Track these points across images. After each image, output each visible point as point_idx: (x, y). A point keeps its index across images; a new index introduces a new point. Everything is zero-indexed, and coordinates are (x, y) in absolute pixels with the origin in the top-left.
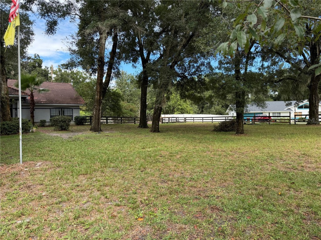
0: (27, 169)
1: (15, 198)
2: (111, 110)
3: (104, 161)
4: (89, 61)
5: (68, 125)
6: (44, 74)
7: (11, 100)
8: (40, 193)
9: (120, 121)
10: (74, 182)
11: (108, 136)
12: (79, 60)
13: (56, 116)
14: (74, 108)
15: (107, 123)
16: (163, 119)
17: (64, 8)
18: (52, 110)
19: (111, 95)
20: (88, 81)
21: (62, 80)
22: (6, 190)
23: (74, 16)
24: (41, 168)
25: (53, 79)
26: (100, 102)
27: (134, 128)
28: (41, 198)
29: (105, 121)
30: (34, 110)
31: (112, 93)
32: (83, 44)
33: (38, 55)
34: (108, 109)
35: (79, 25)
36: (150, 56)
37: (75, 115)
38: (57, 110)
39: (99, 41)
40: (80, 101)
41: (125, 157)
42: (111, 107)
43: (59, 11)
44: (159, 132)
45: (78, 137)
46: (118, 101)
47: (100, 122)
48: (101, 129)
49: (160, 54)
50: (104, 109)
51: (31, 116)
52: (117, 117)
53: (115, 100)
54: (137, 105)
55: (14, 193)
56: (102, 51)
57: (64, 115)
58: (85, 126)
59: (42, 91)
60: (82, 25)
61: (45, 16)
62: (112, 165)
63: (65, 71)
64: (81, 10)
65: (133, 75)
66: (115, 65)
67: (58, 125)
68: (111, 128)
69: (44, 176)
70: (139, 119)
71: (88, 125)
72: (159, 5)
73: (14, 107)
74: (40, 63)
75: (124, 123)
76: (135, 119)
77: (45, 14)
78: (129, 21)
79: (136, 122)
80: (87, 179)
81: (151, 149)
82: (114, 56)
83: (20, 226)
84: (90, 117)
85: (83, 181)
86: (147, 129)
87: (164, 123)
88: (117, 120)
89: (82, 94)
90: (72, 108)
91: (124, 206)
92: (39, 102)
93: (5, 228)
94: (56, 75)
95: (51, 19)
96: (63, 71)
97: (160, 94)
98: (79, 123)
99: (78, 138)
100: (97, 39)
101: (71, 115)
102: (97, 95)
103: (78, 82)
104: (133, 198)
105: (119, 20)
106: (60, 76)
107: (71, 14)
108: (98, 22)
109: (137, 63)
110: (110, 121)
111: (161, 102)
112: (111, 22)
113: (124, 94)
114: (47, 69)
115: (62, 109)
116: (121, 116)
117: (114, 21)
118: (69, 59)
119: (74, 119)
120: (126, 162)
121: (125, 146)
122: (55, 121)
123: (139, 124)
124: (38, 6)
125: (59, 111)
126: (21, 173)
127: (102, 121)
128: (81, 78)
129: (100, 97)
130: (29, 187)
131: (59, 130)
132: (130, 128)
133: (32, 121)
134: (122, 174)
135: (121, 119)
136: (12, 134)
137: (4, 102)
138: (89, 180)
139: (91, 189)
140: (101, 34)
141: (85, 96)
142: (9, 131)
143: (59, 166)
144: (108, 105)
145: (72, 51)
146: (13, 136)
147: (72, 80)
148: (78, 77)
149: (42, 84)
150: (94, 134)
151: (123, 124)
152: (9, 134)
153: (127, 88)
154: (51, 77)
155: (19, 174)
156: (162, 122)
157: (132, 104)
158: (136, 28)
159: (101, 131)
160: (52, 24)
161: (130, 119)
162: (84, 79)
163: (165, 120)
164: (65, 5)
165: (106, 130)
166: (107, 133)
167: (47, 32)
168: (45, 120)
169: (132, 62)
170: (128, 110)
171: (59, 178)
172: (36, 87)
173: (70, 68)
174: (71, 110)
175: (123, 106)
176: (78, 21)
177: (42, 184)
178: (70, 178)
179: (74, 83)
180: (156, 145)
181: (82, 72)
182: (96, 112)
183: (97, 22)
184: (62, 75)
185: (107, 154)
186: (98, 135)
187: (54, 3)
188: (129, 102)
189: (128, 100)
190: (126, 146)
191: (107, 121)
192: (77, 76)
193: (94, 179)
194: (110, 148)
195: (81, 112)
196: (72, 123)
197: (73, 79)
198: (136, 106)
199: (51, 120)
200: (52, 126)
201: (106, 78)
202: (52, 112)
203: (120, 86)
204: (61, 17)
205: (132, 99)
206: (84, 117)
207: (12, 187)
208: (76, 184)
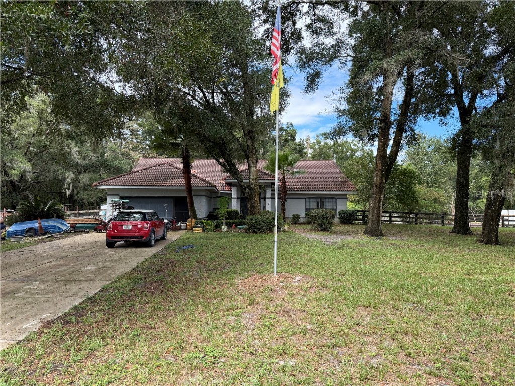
0: (283, 284)
1: (272, 325)
2: (397, 200)
3: (396, 289)
4: (365, 124)
5: (331, 223)
6: (298, 149)
7: (260, 188)
8: (303, 324)
9: (414, 220)
10: (352, 317)
11: (396, 244)
12: (350, 124)
13: (313, 209)
14: (338, 198)
15: (390, 223)
16: (505, 218)
17: (331, 50)
18: (308, 200)
19: (400, 175)
20: (359, 154)
21: (321, 155)
22: (260, 310)
23: (344, 59)
24: (300, 285)
25: (309, 156)
26: (381, 187)
27: (442, 233)
28: (305, 332)
29: (388, 219)
30: (286, 200)
31: (401, 172)
32: (355, 99)
33: (291, 124)
34: (392, 198)
35: (350, 71)
36: (477, 101)
37: (340, 208)
38: (315, 200)
39: (381, 90)
40: (348, 187)
41: (433, 286)
42: (398, 196)
43: (323, 56)
44: (497, 243)
45: (346, 242)
46: (412, 186)
47: (380, 221)
48: (381, 232)
49: (499, 95)
50: (386, 199)
51: (282, 209)
52: (409, 213)
53: (406, 183)
54: (446, 191)
55: (270, 318)
56: (387, 104)
57: (324, 207)
58: (355, 226)
59: (297, 174)
60: (355, 70)
61: (305, 67)
62: (412, 298)
63: (325, 143)
64: (355, 48)
65: (438, 139)
66: (408, 124)
67: (316, 223)
68: (400, 231)
69: (305, 298)
70: (453, 218)
71: (358, 224)
72: (495, 7)
73: (262, 196)
74: (293, 135)
75: (422, 223)
76: (443, 217)
77: (305, 64)
78: (437, 48)
79: (446, 222)
80: (370, 316)
81: (485, 278)
82: (407, 110)
83: (283, 369)
84: (362, 212)
85: (365, 317)
86: (470, 238)
87: (508, 226)
88: (408, 217)
89: (352, 176)
90: (336, 197)
91: (447, 380)
92: (292, 189)
93: (265, 367)
94: (313, 149)
95: (312, 71)
96: (323, 143)
97: (500, 170)
98: (345, 221)
99: (347, 245)
100: (379, 87)
101: (335, 208)
102: (377, 176)
103: (343, 158)
104: (462, 369)
105: (418, 49)
106: (318, 151)
107: (341, 57)
108: (382, 59)
109: (448, 117)
110: (397, 219)
111: (503, 185)
112: (405, 55)
113: (421, 173)
114: (303, 141)
115: (321, 199)
116: (416, 211)
117: (409, 54)
118: (336, 125)
119: (338, 213)
120: (437, 297)
121: (430, 266)
122: (312, 216)
123: (453, 226)
124: (296, 56)
125: (318, 202)
126: (277, 289)
127: (383, 218)
128: (348, 152)
129: (381, 179)
130: (287, 312)
131: (318, 230)
132: (435, 233)
133: (283, 215)
134: (432, 318)
135: (416, 215)
136: (260, 232)
137: (253, 190)
138: (375, 317)
139: (379, 333)
140: (385, 78)
141: (354, 178)
142: (257, 228)
143: (324, 287)
144: (392, 193)
145: (340, 111)
146: (262, 235)
147: (335, 156)
148: (344, 150)
149: (296, 164)
150: (370, 240)
151: (419, 225)
152: (256, 233)
153: (427, 162)
154: (306, 153)
155: (274, 290)
156: (503, 225)
157: (437, 189)
158: (450, 56)
159: (382, 235)
160: (314, 76)
161: (434, 216)
162: (354, 152)
163: (509, 221)
164: (333, 46)
165: (391, 234)
166: (392, 240)
167: (307, 89)
168: (299, 215)
169: (439, 116)
170: (429, 199)
171: (326, 306)
172: (289, 168)
173: (337, 137)
174: (334, 200)
175: (419, 193)
176: (350, 65)
177: (304, 311)
178: (344, 308)
179: (339, 159)
180: (497, 271)
181: (351, 141)
182: (374, 204)
183: (380, 60)
184: (321, 149)
185: (399, 276)
186: (378, 241)
187: (317, 46)
188: (430, 187)
189: (428, 183)
190: (433, 267)
191: (390, 219)
192: (342, 149)
193: (383, 318)
194: (402, 266)
195: (348, 203)
196: (336, 220)
197: (337, 153)
198: (446, 194)
199: (306, 214)
200: (308, 223)
201: (393, 147)
202: (308, 203)
203: (414, 159)
204: (326, 64)
205: (436, 181)
206: (354, 211)
207: (267, 308)
208: (354, 320)
